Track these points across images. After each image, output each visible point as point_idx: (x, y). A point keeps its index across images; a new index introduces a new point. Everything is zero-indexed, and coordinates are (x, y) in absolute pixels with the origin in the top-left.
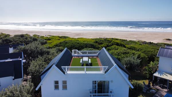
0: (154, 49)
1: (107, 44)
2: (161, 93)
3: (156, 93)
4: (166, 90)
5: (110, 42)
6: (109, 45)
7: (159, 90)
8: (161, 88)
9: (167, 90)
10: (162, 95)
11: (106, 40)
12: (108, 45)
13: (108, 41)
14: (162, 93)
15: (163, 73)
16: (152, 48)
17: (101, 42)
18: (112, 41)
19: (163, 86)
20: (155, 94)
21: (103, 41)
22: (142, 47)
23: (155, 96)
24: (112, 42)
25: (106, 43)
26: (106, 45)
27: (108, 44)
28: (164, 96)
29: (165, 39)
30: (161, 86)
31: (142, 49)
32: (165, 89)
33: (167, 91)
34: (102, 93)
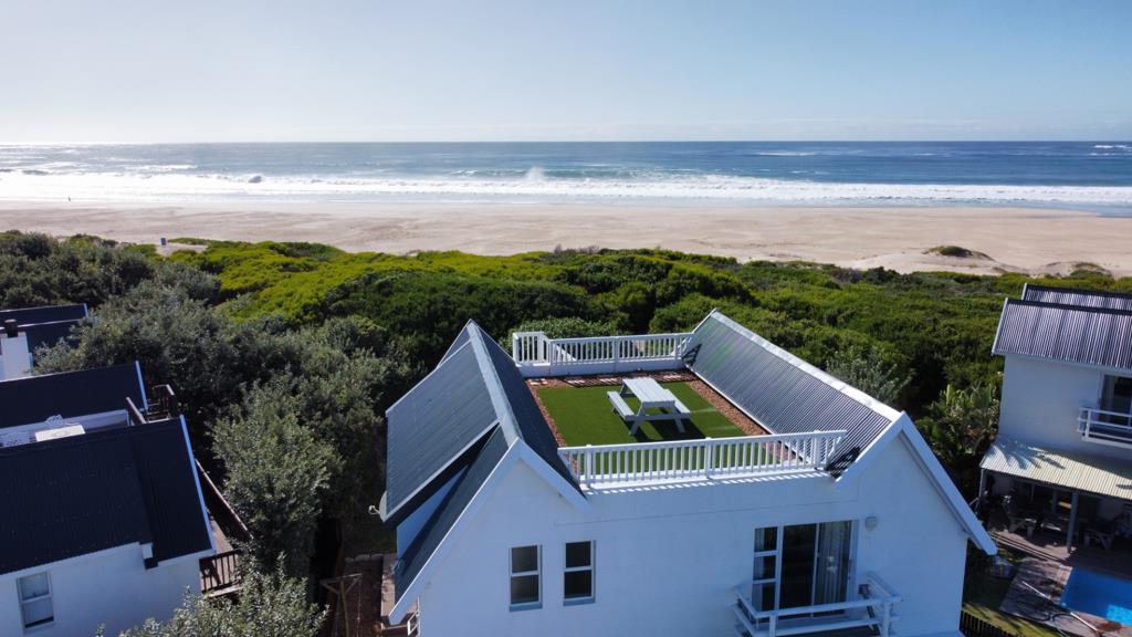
0: (923, 308)
1: (644, 291)
2: (1043, 573)
3: (1014, 572)
4: (1062, 552)
5: (661, 276)
6: (659, 293)
7: (1023, 554)
8: (1028, 539)
9: (1065, 549)
10: (1052, 582)
11: (630, 262)
12: (654, 291)
13: (648, 267)
14: (1048, 569)
15: (1034, 453)
16: (914, 307)
17: (600, 275)
18: (669, 267)
19: (1037, 529)
20: (1011, 579)
21: (611, 269)
22: (852, 301)
23: (1018, 589)
24: (672, 274)
25: (639, 283)
26: (639, 295)
27: (649, 287)
28: (1062, 587)
29: (932, 250)
30: (1030, 530)
31: (852, 314)
32: (1051, 543)
33: (1068, 555)
34: (807, 603)
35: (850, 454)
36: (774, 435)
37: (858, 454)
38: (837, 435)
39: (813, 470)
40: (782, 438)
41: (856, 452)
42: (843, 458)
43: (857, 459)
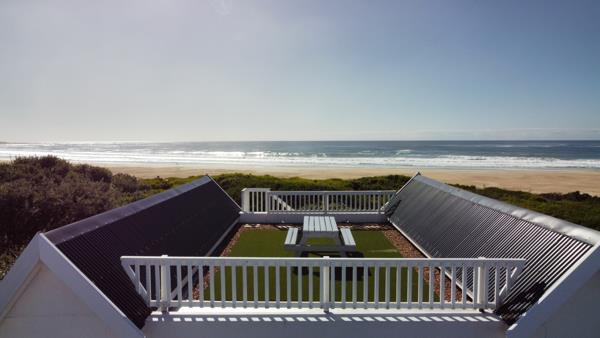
35: (531, 291)
36: (430, 258)
37: (543, 292)
38: (513, 265)
39: (478, 311)
40: (441, 263)
41: (540, 289)
42: (520, 298)
43: (541, 300)
